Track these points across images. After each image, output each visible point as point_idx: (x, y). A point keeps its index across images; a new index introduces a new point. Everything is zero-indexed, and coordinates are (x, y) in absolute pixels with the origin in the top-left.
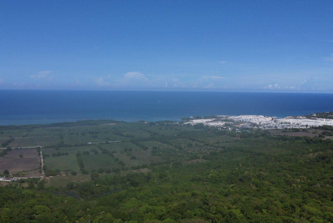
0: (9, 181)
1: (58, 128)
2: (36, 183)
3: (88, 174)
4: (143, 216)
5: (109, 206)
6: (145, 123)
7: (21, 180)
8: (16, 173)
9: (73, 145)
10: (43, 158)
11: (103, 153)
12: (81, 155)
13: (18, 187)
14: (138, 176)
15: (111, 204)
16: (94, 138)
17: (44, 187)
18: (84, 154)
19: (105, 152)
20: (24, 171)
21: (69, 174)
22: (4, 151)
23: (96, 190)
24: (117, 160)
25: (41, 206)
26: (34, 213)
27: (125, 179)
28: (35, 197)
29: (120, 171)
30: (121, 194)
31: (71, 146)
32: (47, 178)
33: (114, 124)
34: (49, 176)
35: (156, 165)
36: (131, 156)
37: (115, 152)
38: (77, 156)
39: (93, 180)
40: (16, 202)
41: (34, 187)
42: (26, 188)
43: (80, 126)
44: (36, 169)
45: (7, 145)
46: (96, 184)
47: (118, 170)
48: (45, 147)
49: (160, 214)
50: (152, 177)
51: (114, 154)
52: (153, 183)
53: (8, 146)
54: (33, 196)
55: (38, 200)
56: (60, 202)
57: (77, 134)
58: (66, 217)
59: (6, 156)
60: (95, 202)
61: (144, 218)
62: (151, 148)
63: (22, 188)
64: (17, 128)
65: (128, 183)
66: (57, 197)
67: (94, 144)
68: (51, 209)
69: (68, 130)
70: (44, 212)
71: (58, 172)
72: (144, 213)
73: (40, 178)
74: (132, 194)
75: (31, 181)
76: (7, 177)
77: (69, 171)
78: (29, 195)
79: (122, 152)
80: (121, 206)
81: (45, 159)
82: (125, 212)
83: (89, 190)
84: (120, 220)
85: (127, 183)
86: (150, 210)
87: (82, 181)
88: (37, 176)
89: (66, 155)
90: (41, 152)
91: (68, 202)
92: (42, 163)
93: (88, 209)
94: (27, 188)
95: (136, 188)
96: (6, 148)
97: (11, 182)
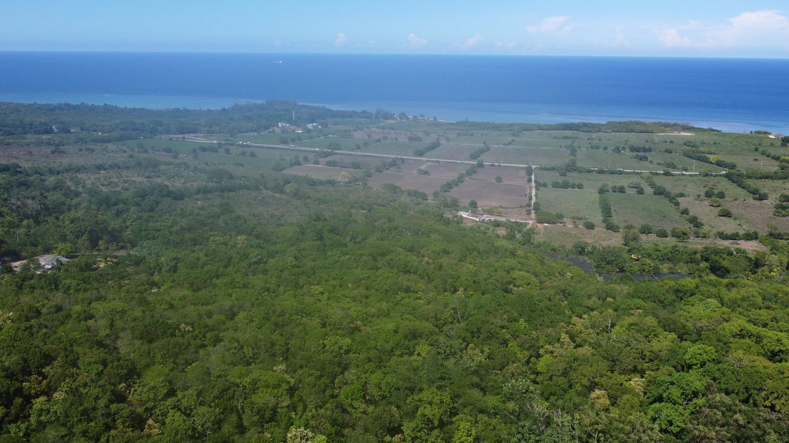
0: (476, 219)
1: (569, 133)
2: (520, 232)
3: (618, 232)
4: (731, 343)
5: (655, 302)
6: (771, 136)
7: (495, 221)
8: (489, 208)
9: (593, 171)
10: (536, 187)
11: (655, 194)
12: (608, 191)
13: (489, 233)
14: (731, 255)
15: (659, 301)
16: (641, 160)
17: (532, 241)
18: (615, 192)
19: (660, 192)
20: (501, 207)
21: (580, 226)
22: (473, 166)
23: (631, 267)
24: (685, 212)
25: (524, 273)
26: (511, 282)
27: (698, 256)
28: (516, 255)
29: (689, 238)
30: (684, 286)
31: (589, 172)
32: (539, 225)
33: (689, 134)
34: (544, 223)
35: (782, 239)
36: (719, 208)
37: (682, 195)
38: (599, 193)
39: (626, 245)
40: (485, 258)
41: (515, 238)
42: (503, 236)
43: (613, 133)
44: (521, 207)
45: (478, 156)
46: (631, 255)
47: (685, 234)
48: (541, 169)
49: (773, 347)
50: (767, 263)
51: (680, 200)
52: (767, 277)
53: (479, 158)
54: (513, 254)
55: (520, 263)
56: (557, 274)
57: (606, 148)
58: (566, 302)
59: (474, 176)
60: (625, 288)
61: (733, 346)
62: (776, 198)
63: (496, 235)
64: (496, 127)
65: (703, 265)
66: (554, 264)
67: (638, 173)
68: (541, 283)
69: (588, 139)
70: (528, 285)
71: (560, 217)
72: (734, 336)
73: (526, 224)
74: (709, 291)
75: (512, 227)
76: (474, 213)
77: (580, 219)
78: (506, 250)
79: (699, 196)
80: (681, 309)
81: (538, 190)
82: (688, 323)
83: (615, 262)
84: (673, 336)
85: (701, 265)
86: (750, 334)
87: (605, 244)
88: (521, 219)
89: (579, 188)
90: (533, 177)
91: (572, 278)
92: (533, 197)
93: (609, 299)
94: (504, 238)
95: (721, 280)
96: (476, 163)
97: (480, 221)
